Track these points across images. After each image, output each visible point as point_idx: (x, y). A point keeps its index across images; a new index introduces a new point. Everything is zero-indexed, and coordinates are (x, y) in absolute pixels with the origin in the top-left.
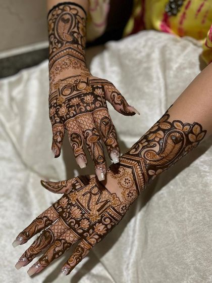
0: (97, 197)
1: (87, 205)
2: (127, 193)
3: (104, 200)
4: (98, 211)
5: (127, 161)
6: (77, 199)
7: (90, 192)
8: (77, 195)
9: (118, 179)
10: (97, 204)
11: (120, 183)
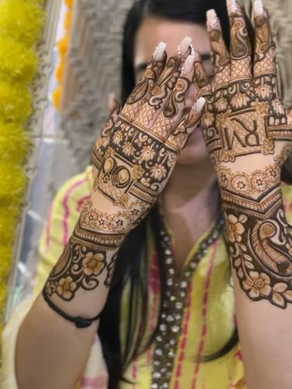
0: (242, 137)
1: (241, 119)
2: (227, 176)
3: (234, 143)
4: (226, 129)
5: (272, 201)
6: (254, 110)
7: (253, 132)
8: (261, 113)
9: (250, 177)
10: (234, 132)
11: (243, 176)
